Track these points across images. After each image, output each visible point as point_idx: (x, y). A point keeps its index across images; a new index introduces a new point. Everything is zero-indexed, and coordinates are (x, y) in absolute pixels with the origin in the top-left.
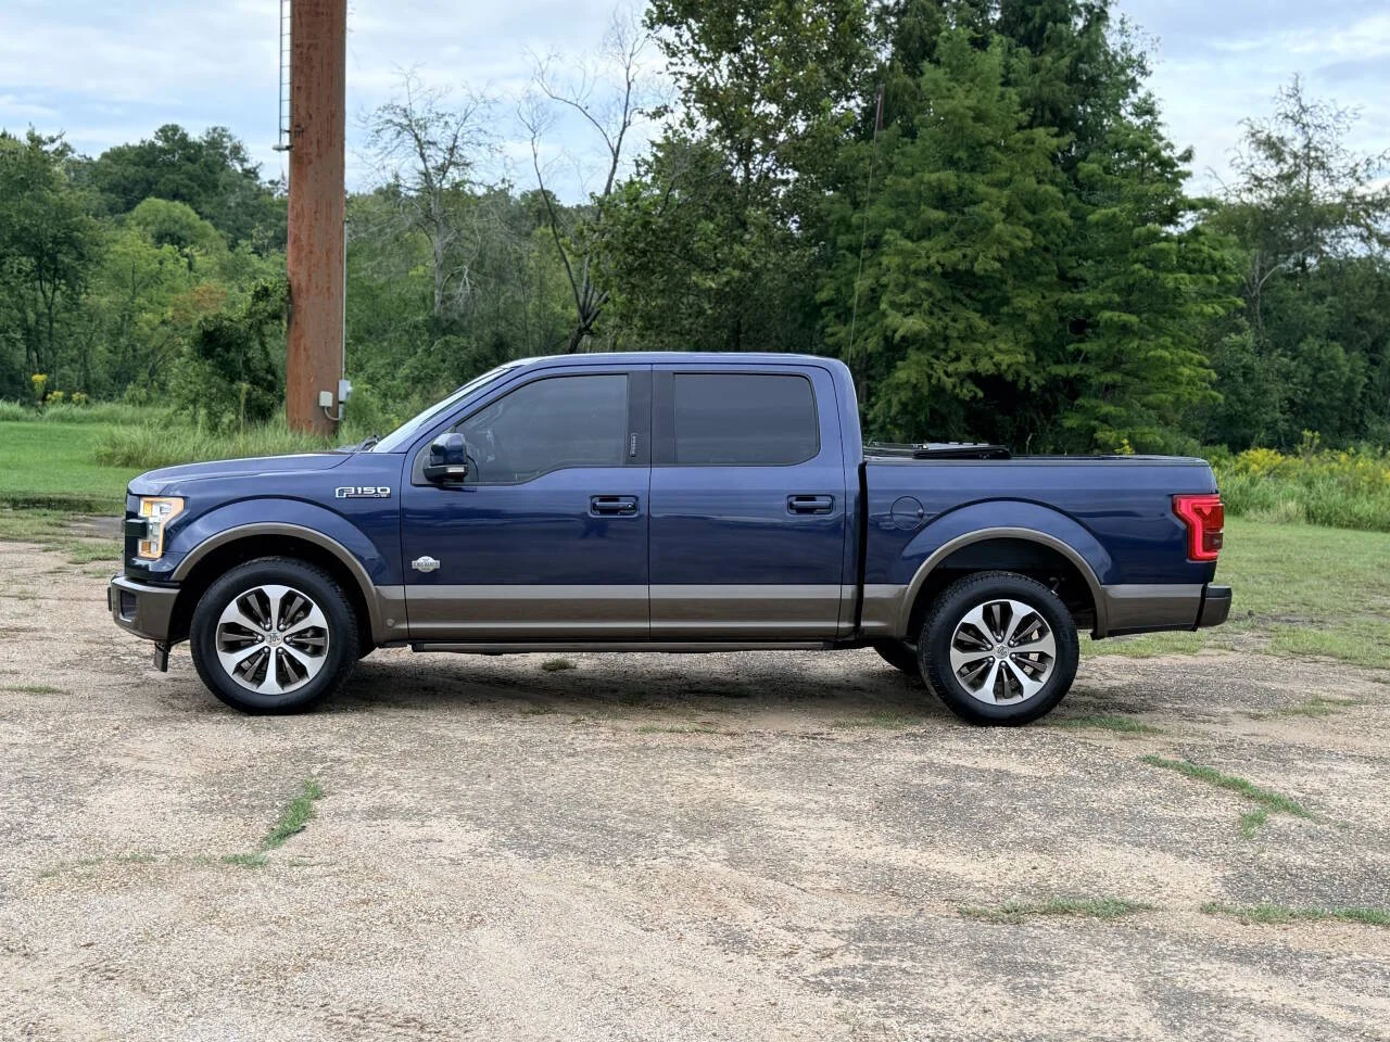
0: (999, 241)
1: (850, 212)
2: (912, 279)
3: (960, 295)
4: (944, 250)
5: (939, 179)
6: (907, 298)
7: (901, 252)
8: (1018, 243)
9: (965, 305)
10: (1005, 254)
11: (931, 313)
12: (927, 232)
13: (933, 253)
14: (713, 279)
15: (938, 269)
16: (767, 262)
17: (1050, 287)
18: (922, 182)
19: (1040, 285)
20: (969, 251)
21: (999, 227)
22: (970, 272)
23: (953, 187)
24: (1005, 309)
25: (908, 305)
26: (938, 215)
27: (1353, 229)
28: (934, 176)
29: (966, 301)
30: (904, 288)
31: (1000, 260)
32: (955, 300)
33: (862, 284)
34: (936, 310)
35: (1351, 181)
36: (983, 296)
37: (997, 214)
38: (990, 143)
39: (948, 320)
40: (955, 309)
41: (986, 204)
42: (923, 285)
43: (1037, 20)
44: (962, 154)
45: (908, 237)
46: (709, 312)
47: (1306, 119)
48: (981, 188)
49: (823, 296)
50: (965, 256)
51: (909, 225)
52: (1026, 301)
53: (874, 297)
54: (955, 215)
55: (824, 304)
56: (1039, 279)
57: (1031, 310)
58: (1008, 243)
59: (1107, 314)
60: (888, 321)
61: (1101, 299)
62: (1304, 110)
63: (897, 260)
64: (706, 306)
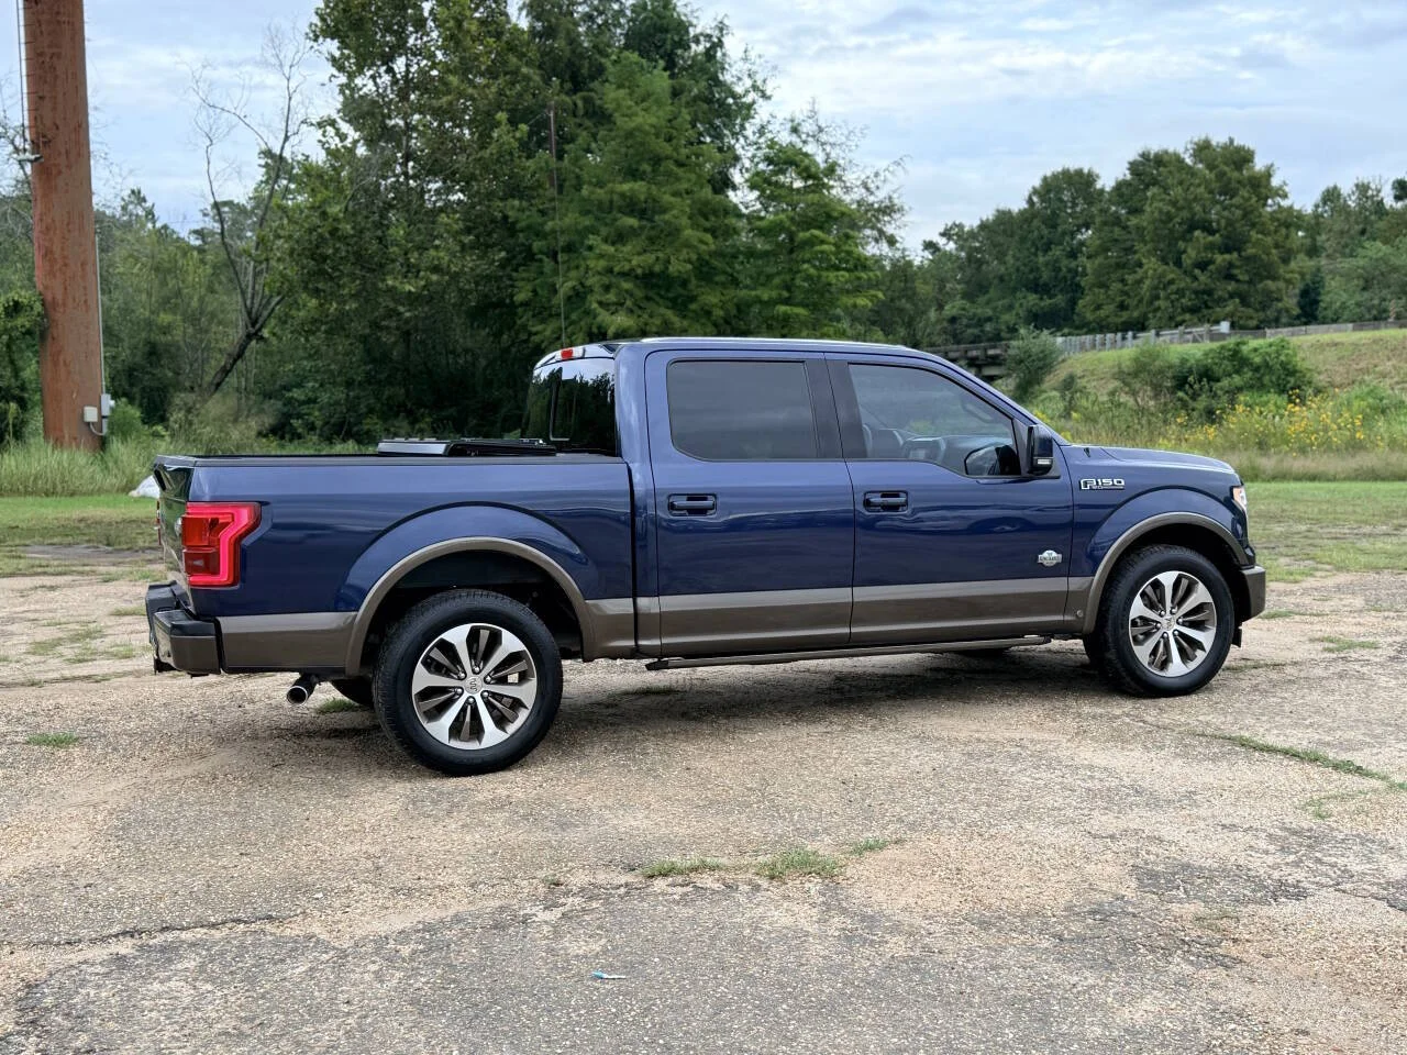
0: (687, 245)
1: (540, 220)
2: (614, 280)
3: (651, 294)
4: (639, 254)
5: (631, 190)
6: (611, 297)
7: (601, 256)
8: (704, 247)
9: (657, 303)
10: (694, 257)
11: (632, 311)
12: (620, 238)
13: (634, 257)
14: (410, 283)
15: (639, 271)
16: (463, 266)
17: (723, 285)
18: (612, 192)
19: (717, 283)
20: (661, 255)
21: (688, 232)
22: (664, 274)
23: (642, 197)
24: (693, 306)
25: (614, 304)
26: (632, 222)
27: (868, 232)
28: (626, 187)
29: (657, 298)
30: (607, 288)
31: (689, 261)
32: (648, 299)
33: (565, 287)
34: (635, 309)
35: (863, 191)
36: (671, 295)
37: (685, 221)
38: (667, 158)
39: (646, 316)
40: (651, 306)
41: (675, 212)
42: (626, 285)
43: (668, 47)
44: (646, 167)
45: (605, 240)
46: (408, 314)
47: (823, 137)
48: (667, 198)
49: (520, 297)
50: (658, 259)
51: (604, 231)
52: (711, 298)
53: (578, 296)
54: (644, 223)
55: (522, 304)
56: (717, 279)
57: (715, 305)
58: (695, 247)
59: (782, 308)
60: (599, 319)
61: (774, 294)
62: (821, 130)
63: (602, 263)
64: (401, 309)
